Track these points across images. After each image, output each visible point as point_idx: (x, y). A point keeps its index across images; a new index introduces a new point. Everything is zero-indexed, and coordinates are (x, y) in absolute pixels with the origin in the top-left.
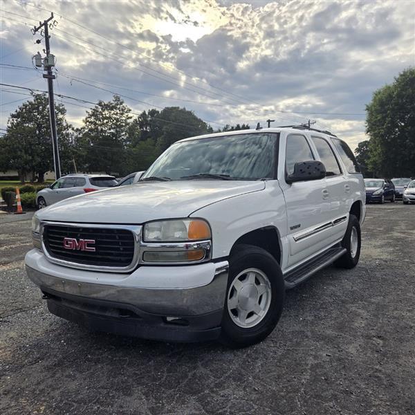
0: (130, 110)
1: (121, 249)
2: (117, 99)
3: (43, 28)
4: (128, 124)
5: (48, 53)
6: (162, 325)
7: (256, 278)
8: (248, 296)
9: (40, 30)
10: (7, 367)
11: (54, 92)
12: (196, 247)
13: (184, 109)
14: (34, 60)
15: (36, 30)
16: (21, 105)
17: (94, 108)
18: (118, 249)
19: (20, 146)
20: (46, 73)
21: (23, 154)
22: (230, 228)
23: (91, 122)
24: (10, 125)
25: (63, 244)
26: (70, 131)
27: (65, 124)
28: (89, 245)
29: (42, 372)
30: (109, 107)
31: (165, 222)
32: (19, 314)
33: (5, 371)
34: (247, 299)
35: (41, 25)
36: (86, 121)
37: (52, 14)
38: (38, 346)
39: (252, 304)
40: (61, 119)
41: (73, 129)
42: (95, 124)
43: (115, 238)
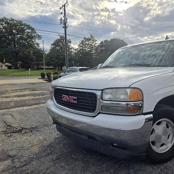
0: (96, 41)
1: (90, 103)
2: (91, 36)
3: (63, 7)
4: (95, 46)
5: (65, 18)
6: (111, 147)
7: (167, 124)
8: (162, 134)
9: (62, 8)
10: (35, 156)
11: (67, 34)
12: (133, 104)
14: (60, 21)
15: (61, 8)
16: (55, 40)
18: (88, 103)
19: (54, 56)
20: (64, 26)
21: (55, 59)
22: (154, 94)
23: (81, 46)
24: (51, 48)
25: (62, 98)
26: (73, 50)
27: (71, 47)
28: (74, 100)
29: (50, 162)
31: (115, 90)
32: (45, 128)
33: (34, 158)
34: (161, 136)
35: (63, 6)
36: (79, 46)
37: (67, 1)
38: (50, 146)
39: (164, 139)
40: (69, 45)
42: (82, 47)
43: (87, 97)
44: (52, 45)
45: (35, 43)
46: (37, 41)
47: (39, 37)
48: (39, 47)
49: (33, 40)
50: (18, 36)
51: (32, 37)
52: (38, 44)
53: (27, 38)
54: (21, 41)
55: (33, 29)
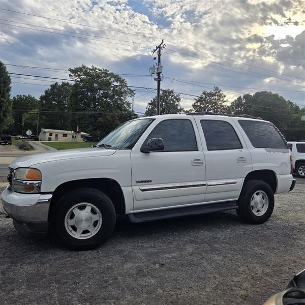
0: (225, 96)
2: (216, 89)
4: (223, 106)
5: (159, 65)
7: (91, 210)
8: (84, 219)
11: (160, 89)
13: (271, 92)
14: (151, 71)
15: (155, 51)
17: (200, 96)
23: (197, 106)
24: (147, 110)
27: (179, 108)
30: (211, 95)
35: (157, 48)
36: (194, 106)
37: (163, 40)
40: (177, 105)
41: (185, 111)
42: (200, 107)
44: (149, 104)
45: (124, 102)
46: (128, 99)
47: (132, 92)
48: (130, 108)
49: (122, 98)
50: (102, 92)
51: (121, 94)
52: (128, 104)
53: (114, 95)
54: (105, 100)
55: (122, 81)
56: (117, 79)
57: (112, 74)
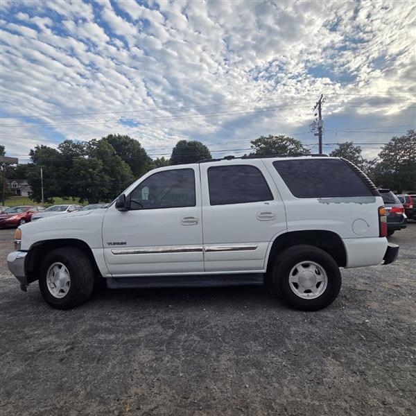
2: (411, 132)
3: (318, 105)
11: (322, 143)
14: (311, 127)
15: (315, 107)
17: (388, 143)
27: (360, 160)
30: (403, 140)
36: (381, 154)
37: (321, 95)
41: (366, 162)
55: (297, 143)
56: (292, 141)
57: (288, 138)
